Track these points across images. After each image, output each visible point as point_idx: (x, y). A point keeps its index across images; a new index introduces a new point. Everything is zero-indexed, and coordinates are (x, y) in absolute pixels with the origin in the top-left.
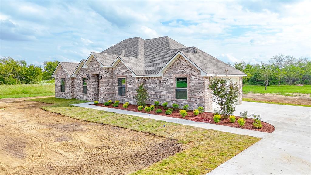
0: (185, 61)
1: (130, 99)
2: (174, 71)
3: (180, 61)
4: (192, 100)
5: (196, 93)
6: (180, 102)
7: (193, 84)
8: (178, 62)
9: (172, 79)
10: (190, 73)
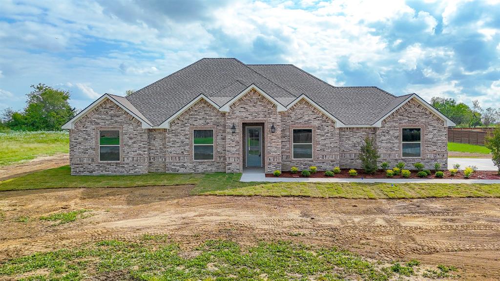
0: (419, 106)
1: (323, 163)
2: (400, 120)
3: (410, 107)
4: (428, 157)
5: (435, 148)
6: (410, 161)
7: (431, 136)
8: (407, 108)
9: (397, 130)
10: (425, 122)
